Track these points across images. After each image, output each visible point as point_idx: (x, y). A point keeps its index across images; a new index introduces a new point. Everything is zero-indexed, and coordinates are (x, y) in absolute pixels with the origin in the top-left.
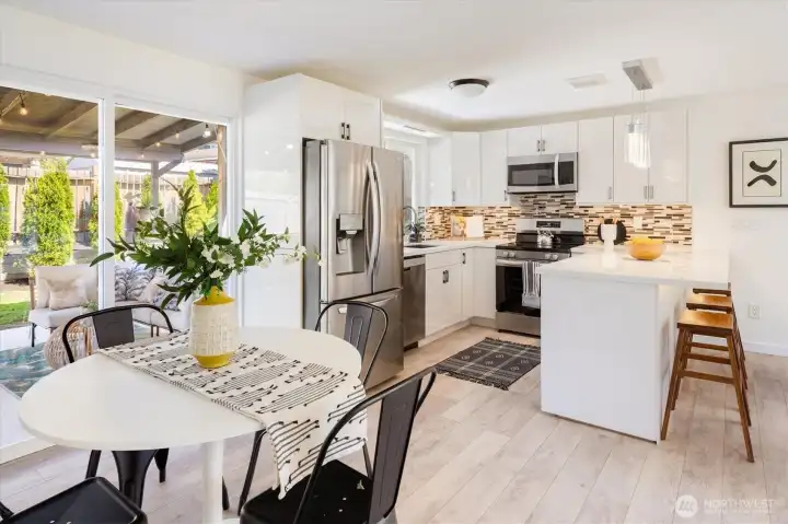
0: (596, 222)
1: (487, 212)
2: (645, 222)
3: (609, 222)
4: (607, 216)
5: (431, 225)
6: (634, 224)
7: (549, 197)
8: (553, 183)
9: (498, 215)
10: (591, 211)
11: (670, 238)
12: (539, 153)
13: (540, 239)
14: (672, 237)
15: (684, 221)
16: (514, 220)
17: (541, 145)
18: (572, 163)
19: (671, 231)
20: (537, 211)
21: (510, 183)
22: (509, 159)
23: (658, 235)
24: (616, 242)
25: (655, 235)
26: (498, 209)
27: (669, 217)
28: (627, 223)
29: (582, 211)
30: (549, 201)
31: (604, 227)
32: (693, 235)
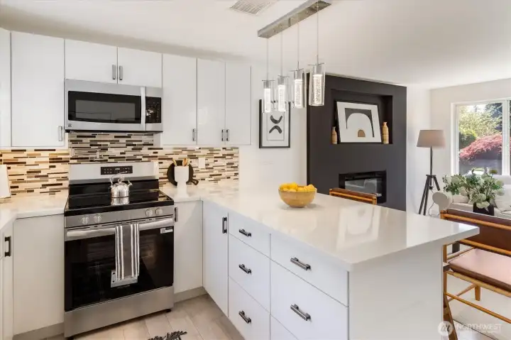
0: (167, 164)
3: (180, 163)
7: (111, 137)
9: (29, 161)
10: (160, 153)
11: (224, 174)
12: (115, 81)
13: (115, 190)
14: (227, 174)
15: (234, 160)
16: (60, 167)
17: (118, 73)
20: (98, 155)
21: (72, 116)
24: (187, 183)
26: (30, 151)
27: (224, 157)
28: (194, 163)
29: (151, 153)
30: (112, 142)
31: (177, 169)
32: (240, 171)
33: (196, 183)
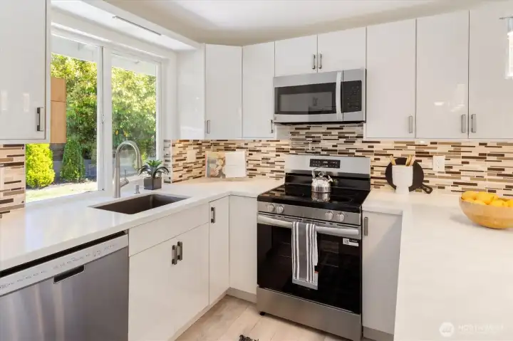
0: (385, 161)
1: (251, 146)
2: (449, 163)
3: (401, 161)
4: (398, 154)
5: (181, 163)
6: (435, 166)
7: (324, 128)
8: (334, 111)
10: (377, 148)
11: (484, 185)
12: (315, 71)
14: (487, 185)
15: (505, 164)
17: (317, 61)
18: (359, 83)
19: (486, 177)
20: (310, 147)
21: (278, 110)
22: (276, 79)
23: (467, 180)
24: (411, 189)
25: (463, 180)
27: (482, 157)
28: (425, 163)
29: (365, 147)
30: (325, 134)
31: (396, 168)
33: (429, 190)
